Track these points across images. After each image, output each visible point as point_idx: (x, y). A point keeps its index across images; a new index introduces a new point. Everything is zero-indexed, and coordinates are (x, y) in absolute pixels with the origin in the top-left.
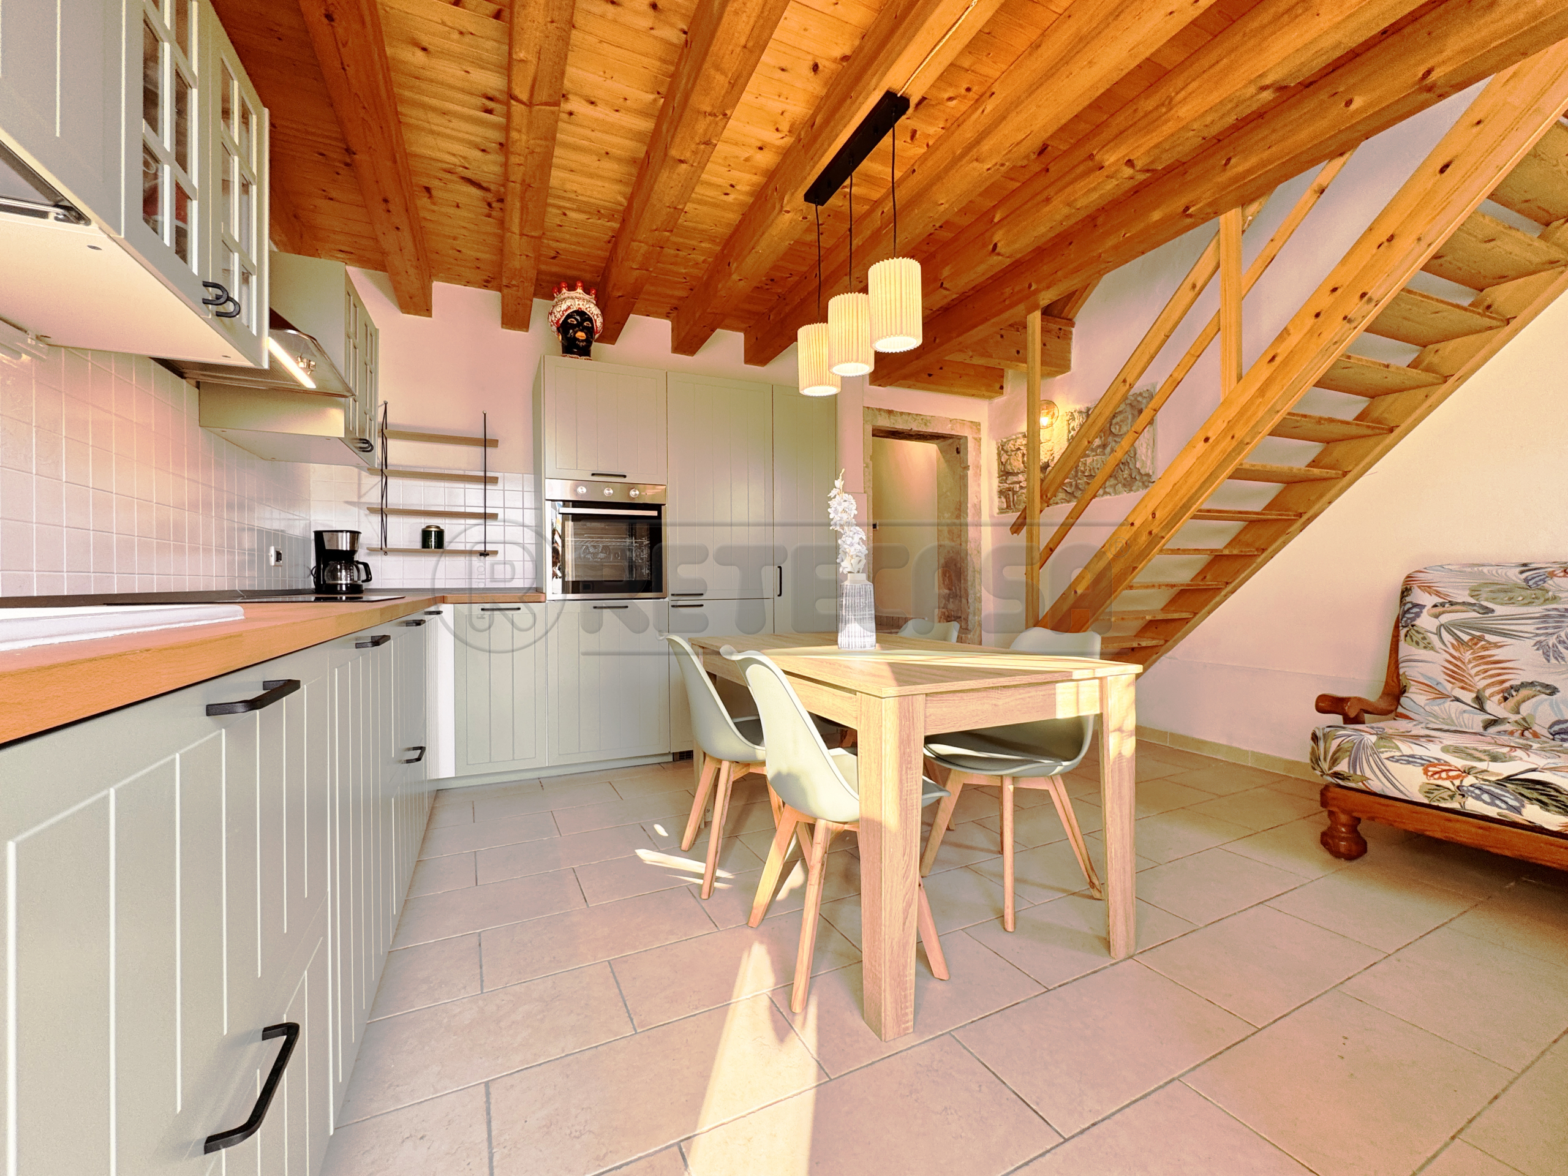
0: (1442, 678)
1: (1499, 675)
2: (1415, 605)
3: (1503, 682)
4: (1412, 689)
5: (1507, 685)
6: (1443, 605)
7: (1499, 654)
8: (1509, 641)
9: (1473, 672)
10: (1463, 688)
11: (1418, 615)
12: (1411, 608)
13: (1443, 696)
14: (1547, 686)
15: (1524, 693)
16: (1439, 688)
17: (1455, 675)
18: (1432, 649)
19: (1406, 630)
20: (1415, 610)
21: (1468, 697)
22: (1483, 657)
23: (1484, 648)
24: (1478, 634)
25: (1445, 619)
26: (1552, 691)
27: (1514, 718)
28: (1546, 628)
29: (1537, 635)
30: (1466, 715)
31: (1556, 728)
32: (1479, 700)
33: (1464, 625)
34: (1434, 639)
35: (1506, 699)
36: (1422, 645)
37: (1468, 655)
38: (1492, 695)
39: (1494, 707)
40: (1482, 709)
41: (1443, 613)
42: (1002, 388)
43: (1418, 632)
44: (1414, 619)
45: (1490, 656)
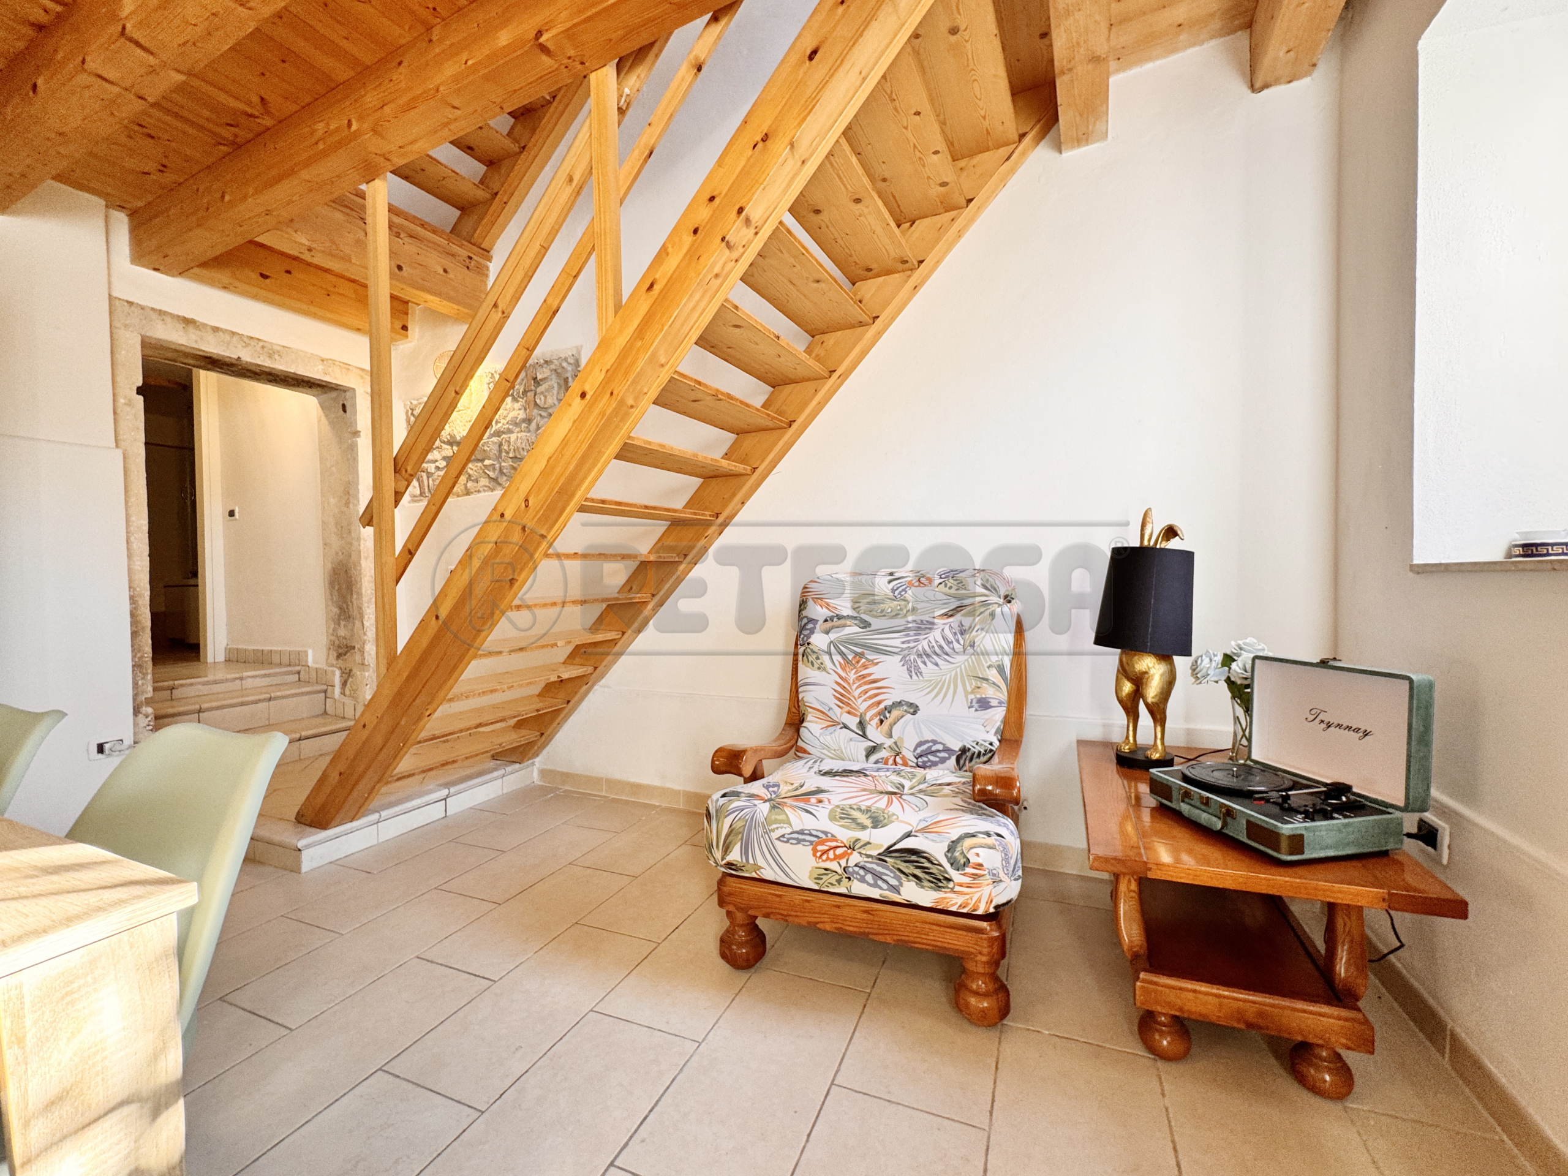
0: (832, 702)
1: (876, 695)
2: (810, 620)
3: (879, 703)
4: (809, 717)
5: (882, 706)
6: (832, 619)
7: (876, 672)
8: (883, 657)
9: (856, 693)
10: (849, 713)
11: (812, 631)
12: (806, 624)
13: (834, 723)
14: (911, 705)
15: (896, 713)
16: (830, 714)
17: (843, 699)
18: (824, 669)
19: (803, 648)
20: (810, 626)
21: (853, 722)
22: (864, 677)
23: (865, 667)
24: (859, 650)
25: (833, 636)
26: (914, 709)
27: (888, 742)
28: (908, 642)
29: (903, 650)
30: (852, 743)
31: (919, 750)
32: (862, 725)
33: (849, 641)
34: (826, 658)
35: (882, 722)
36: (816, 666)
37: (852, 676)
38: (871, 719)
39: (875, 734)
40: (864, 736)
41: (833, 627)
42: (405, 328)
43: (814, 652)
44: (809, 636)
45: (870, 675)
